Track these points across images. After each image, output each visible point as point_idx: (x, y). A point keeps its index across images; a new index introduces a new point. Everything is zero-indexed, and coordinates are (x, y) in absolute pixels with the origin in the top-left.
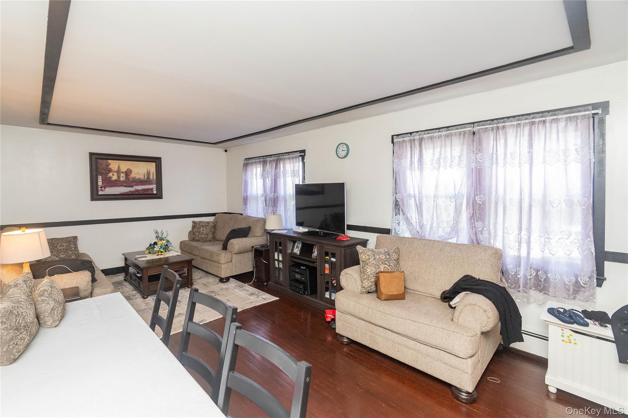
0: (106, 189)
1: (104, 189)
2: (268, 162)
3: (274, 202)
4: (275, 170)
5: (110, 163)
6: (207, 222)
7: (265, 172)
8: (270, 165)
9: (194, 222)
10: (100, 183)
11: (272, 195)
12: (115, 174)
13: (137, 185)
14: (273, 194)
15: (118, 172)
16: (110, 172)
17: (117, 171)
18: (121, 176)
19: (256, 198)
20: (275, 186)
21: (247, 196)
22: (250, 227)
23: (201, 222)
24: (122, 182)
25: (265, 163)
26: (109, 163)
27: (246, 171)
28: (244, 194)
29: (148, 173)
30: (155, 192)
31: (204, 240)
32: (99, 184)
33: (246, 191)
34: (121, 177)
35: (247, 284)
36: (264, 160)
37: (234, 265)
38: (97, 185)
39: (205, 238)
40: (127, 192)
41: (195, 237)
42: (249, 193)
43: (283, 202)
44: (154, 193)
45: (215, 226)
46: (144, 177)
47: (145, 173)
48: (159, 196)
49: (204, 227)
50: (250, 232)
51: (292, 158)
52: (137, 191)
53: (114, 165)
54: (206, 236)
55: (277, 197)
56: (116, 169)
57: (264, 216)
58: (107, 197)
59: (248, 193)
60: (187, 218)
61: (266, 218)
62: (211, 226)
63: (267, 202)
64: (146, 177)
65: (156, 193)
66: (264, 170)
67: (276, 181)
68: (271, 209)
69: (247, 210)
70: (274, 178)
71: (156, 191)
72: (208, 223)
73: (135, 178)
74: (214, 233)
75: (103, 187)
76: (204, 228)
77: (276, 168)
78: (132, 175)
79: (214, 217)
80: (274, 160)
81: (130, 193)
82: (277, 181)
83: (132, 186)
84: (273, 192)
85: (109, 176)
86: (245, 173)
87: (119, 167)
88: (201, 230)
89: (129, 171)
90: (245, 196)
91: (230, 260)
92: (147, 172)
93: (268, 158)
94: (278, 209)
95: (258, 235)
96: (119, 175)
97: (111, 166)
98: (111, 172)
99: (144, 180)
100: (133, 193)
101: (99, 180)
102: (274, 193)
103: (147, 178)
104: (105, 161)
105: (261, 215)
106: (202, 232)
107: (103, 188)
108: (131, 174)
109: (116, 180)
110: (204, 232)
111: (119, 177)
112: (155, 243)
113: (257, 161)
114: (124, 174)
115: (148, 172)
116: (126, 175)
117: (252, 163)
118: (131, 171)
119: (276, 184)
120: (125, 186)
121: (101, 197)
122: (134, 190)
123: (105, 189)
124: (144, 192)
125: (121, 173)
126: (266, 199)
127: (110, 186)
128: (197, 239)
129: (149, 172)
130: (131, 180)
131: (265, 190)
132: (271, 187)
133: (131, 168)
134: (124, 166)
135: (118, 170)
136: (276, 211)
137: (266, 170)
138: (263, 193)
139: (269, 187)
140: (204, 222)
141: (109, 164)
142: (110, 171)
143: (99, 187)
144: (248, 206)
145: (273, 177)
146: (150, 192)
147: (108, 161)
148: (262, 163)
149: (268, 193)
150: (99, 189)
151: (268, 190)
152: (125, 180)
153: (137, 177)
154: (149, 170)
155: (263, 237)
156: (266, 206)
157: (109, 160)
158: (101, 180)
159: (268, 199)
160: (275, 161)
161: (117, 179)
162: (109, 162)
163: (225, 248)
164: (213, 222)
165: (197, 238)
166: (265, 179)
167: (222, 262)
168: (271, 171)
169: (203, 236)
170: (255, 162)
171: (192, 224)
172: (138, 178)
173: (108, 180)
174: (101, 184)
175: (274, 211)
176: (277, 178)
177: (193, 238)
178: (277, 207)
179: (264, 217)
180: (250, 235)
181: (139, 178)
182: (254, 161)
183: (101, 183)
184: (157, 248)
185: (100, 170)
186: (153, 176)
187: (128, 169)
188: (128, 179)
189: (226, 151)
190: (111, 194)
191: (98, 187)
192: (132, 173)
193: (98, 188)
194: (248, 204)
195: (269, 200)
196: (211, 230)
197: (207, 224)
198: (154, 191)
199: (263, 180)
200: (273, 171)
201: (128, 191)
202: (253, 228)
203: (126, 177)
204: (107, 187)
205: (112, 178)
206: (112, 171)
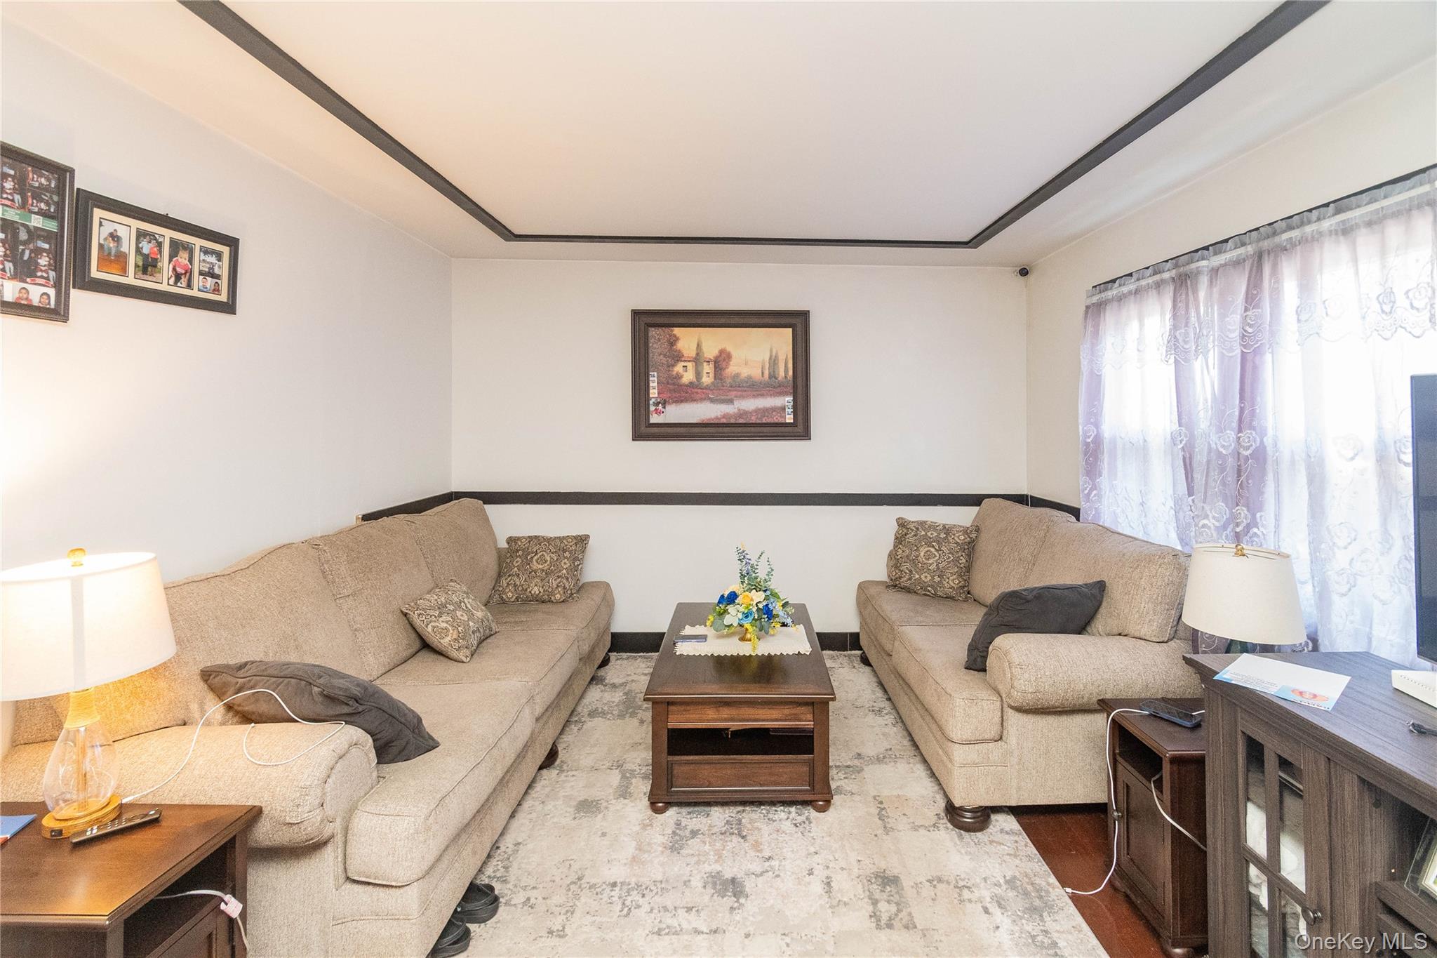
0: (669, 408)
1: (663, 410)
2: (1204, 280)
3: (1239, 475)
4: (1246, 310)
5: (678, 335)
6: (944, 526)
7: (1186, 325)
8: (1215, 290)
9: (902, 523)
10: (654, 393)
11: (1226, 442)
12: (690, 365)
13: (743, 397)
14: (1231, 434)
15: (698, 360)
16: (678, 360)
17: (695, 358)
18: (705, 371)
19: (1142, 451)
20: (1248, 394)
21: (1098, 441)
22: (1101, 586)
23: (923, 523)
24: (705, 388)
25: (1184, 281)
26: (675, 336)
27: (1096, 333)
28: (1085, 432)
29: (774, 361)
30: (789, 419)
31: (929, 591)
32: (651, 396)
33: (1095, 417)
34: (705, 375)
35: (1069, 890)
36: (1180, 276)
37: (1014, 760)
38: (647, 399)
39: (932, 587)
40: (717, 418)
41: (900, 578)
42: (1107, 430)
43: (1302, 479)
44: (788, 421)
45: (970, 545)
46: (763, 373)
47: (763, 362)
48: (799, 429)
49: (933, 547)
50: (1102, 610)
51: (1370, 224)
52: (744, 413)
53: (687, 339)
54: (937, 579)
55: (1260, 456)
56: (693, 354)
57: (1181, 540)
58: (669, 430)
59: (1102, 427)
60: (885, 507)
61: (1187, 550)
62: (957, 543)
63: (1199, 477)
64: (767, 373)
65: (792, 421)
66: (1179, 319)
67: (1249, 366)
68: (1216, 512)
69: (1099, 496)
70: (1238, 352)
71: (792, 416)
72: (947, 530)
73: (738, 375)
74: (966, 571)
75: (660, 403)
76: (933, 550)
77: (1251, 300)
78: (732, 369)
79: (974, 510)
80: (1237, 263)
81: (724, 421)
82: (1255, 368)
83: (731, 401)
84: (1235, 425)
85: (674, 373)
86: (1093, 346)
87: (699, 346)
88: (922, 554)
89: (723, 356)
90: (1089, 440)
91: (993, 732)
92: (770, 358)
93: (1203, 259)
94: (1267, 517)
95: (1145, 631)
96: (699, 369)
97: (680, 345)
98: (681, 361)
99: (760, 383)
100: (733, 421)
101: (651, 385)
102: (1240, 430)
103: (770, 377)
104: (667, 330)
105: (1165, 534)
106: (923, 563)
107: (660, 407)
108: (728, 364)
109: (691, 385)
110: (930, 562)
111: (698, 374)
112: (732, 598)
113: (1143, 283)
114: (712, 365)
115: (773, 357)
116: (715, 368)
117: (1120, 299)
118: (729, 356)
119: (1255, 379)
120: (712, 401)
121: (655, 430)
122: (736, 411)
123: (664, 408)
124: (761, 419)
125: (705, 364)
126: (1191, 458)
127: (680, 401)
128: (907, 584)
129: (776, 356)
130: (729, 381)
131: (1184, 415)
132: (1221, 400)
133: (729, 349)
134: (712, 341)
135: (697, 354)
136: (1248, 527)
137: (1193, 319)
138: (1176, 427)
139: (1206, 400)
140: (933, 527)
141: (677, 339)
142: (678, 357)
143: (651, 402)
144: (1104, 481)
145: (1231, 350)
146: (776, 419)
147: (672, 331)
148: (1172, 288)
149: (1203, 426)
150: (652, 408)
151: (1202, 414)
152: (712, 383)
153: (745, 372)
154: (777, 353)
155: (1172, 643)
156: (1191, 493)
157: (676, 327)
158: (656, 384)
159: (1200, 458)
160: (1248, 265)
161: (695, 380)
162: (674, 332)
163: (977, 661)
164: (966, 531)
165: (904, 582)
166: (1186, 360)
167: (955, 735)
168: (1223, 316)
169: (926, 578)
170: (1137, 292)
171: (894, 527)
172: (746, 375)
173: (674, 384)
174: (656, 395)
175: (1237, 525)
176: (1258, 352)
177: (893, 578)
178: (1254, 507)
179: (1179, 548)
180: (1099, 624)
181: (749, 377)
182: (1131, 286)
183: (656, 391)
184: (733, 615)
185: (655, 357)
186: (785, 370)
187: (722, 352)
188: (721, 379)
189: (1024, 272)
190: (680, 424)
191: (648, 401)
192: (731, 363)
193: (649, 405)
194: (1105, 472)
195: (1208, 462)
196: (957, 560)
197: (943, 535)
198: (787, 416)
199: (1173, 367)
200: (1235, 319)
201: (719, 414)
202: (1116, 591)
203: (715, 374)
204: (669, 403)
205: (682, 377)
206: (683, 359)
